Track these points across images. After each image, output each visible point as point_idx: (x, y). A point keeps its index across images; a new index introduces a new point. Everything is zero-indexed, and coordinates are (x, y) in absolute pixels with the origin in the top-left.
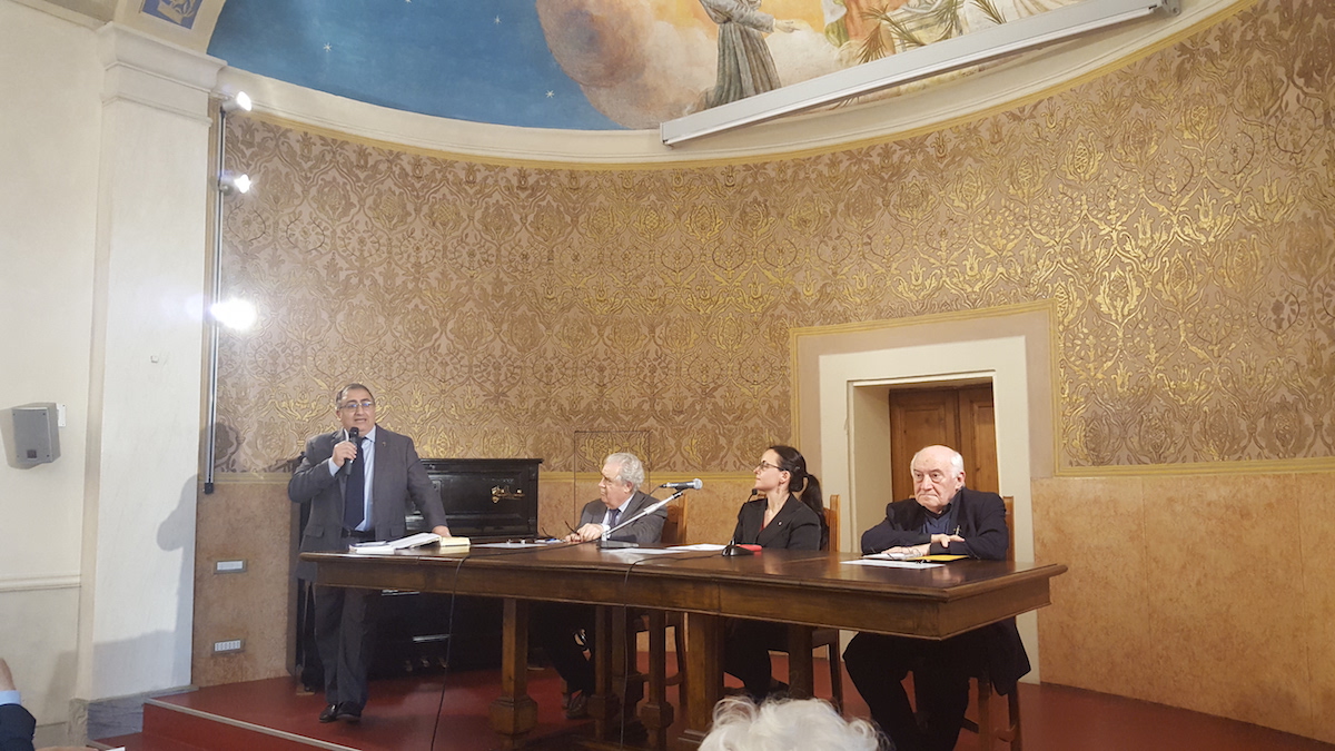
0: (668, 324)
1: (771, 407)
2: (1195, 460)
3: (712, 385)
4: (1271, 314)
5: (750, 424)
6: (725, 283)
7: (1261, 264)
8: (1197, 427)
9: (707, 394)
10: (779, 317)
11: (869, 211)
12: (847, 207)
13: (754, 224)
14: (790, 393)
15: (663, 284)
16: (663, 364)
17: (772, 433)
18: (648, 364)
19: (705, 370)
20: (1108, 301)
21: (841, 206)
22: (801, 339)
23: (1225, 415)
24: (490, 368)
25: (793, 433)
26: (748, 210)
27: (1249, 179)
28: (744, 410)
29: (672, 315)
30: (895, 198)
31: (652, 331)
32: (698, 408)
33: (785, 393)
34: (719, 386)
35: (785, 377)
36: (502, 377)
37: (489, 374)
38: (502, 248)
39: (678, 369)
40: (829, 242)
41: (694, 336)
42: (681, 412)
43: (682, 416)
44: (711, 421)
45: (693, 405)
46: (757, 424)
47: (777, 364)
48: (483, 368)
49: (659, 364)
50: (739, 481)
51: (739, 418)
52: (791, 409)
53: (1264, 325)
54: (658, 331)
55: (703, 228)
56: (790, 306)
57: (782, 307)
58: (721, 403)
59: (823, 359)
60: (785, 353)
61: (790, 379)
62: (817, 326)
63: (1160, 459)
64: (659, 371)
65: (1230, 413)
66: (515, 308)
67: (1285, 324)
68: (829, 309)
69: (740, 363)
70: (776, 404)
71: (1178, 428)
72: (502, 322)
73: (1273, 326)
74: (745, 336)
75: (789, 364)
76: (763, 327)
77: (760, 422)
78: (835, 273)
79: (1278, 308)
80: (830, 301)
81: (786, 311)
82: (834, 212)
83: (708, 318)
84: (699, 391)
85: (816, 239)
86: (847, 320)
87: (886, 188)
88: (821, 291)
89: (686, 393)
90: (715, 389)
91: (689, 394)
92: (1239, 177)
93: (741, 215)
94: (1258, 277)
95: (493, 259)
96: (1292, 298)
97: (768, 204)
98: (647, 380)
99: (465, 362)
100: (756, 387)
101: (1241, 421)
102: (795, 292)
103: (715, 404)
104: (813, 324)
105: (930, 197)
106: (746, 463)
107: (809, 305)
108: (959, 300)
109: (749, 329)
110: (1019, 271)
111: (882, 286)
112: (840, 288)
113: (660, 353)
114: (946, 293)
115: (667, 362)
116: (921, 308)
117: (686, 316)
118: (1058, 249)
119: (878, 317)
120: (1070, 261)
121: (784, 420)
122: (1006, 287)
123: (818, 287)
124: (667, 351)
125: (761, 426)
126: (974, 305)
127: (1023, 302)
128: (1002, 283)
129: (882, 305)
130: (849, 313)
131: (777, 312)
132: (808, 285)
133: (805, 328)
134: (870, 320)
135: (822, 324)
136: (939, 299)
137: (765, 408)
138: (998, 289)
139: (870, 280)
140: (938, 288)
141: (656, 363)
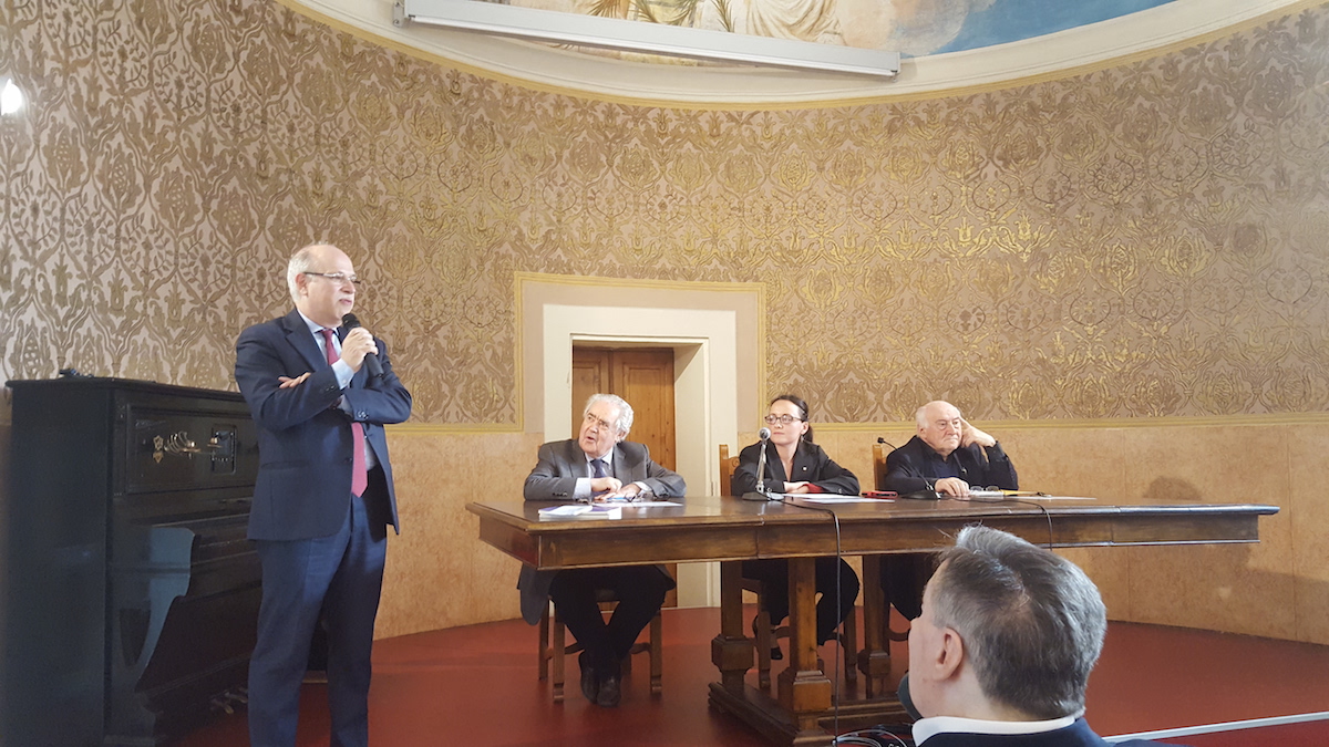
0: (389, 241)
1: (494, 354)
2: (885, 420)
3: (435, 323)
4: (958, 320)
5: (474, 371)
6: (450, 206)
7: (953, 283)
8: (887, 396)
9: (430, 332)
10: (504, 257)
11: (594, 166)
12: (572, 154)
13: (480, 147)
14: (514, 340)
15: (385, 191)
16: (383, 290)
17: (495, 381)
18: (367, 287)
19: (428, 303)
20: (812, 292)
21: (566, 153)
22: (527, 284)
23: (913, 388)
24: (198, 263)
25: (516, 383)
26: (474, 128)
27: (947, 220)
28: (467, 354)
29: (394, 230)
30: (617, 160)
31: (372, 246)
32: (420, 347)
33: (509, 340)
34: (443, 324)
35: (509, 323)
36: (211, 279)
37: (196, 269)
38: (212, 87)
39: (400, 299)
40: (555, 188)
41: (417, 261)
42: (403, 351)
43: (403, 356)
44: (433, 364)
45: (414, 344)
46: (480, 371)
47: (501, 308)
48: (190, 260)
49: (380, 288)
50: (461, 435)
51: (461, 363)
52: (515, 356)
53: (952, 326)
54: (378, 247)
55: (428, 135)
56: (513, 245)
57: (506, 246)
58: (444, 343)
59: (547, 308)
60: (510, 296)
61: (514, 325)
62: (541, 273)
63: (854, 419)
64: (379, 298)
65: (918, 387)
66: (226, 180)
67: (971, 328)
68: (554, 257)
69: (464, 302)
70: (499, 351)
71: (871, 396)
72: (211, 198)
73: (961, 329)
74: (470, 271)
75: (513, 309)
76: (488, 265)
77: (483, 369)
78: (559, 221)
79: (965, 316)
80: (555, 249)
81: (511, 251)
82: (559, 157)
83: (433, 243)
84: (422, 327)
85: (542, 181)
86: (570, 272)
87: (610, 148)
88: (547, 236)
89: (408, 328)
90: (438, 327)
91: (411, 331)
92: (937, 218)
93: (467, 131)
94: (949, 292)
95: (202, 101)
96: (979, 311)
97: (494, 127)
98: (366, 307)
99: (170, 247)
100: (480, 330)
101: (927, 392)
102: (520, 232)
103: (437, 344)
104: (537, 270)
105: (651, 169)
106: (469, 414)
107: (534, 249)
108: (677, 272)
109: (474, 264)
110: (732, 255)
111: (604, 244)
112: (565, 237)
113: (380, 275)
114: (665, 263)
115: (388, 287)
116: (641, 272)
117: (409, 236)
118: (768, 242)
119: (600, 274)
120: (778, 254)
121: (508, 369)
122: (719, 266)
123: (543, 232)
124: (389, 275)
125: (485, 373)
126: (690, 277)
127: (735, 283)
128: (715, 262)
129: (605, 262)
130: (572, 264)
131: (502, 251)
132: (533, 228)
133: (529, 273)
134: (592, 276)
135: (546, 272)
136: (657, 267)
137: (488, 354)
138: (712, 267)
139: (593, 236)
140: (658, 257)
141: (376, 287)
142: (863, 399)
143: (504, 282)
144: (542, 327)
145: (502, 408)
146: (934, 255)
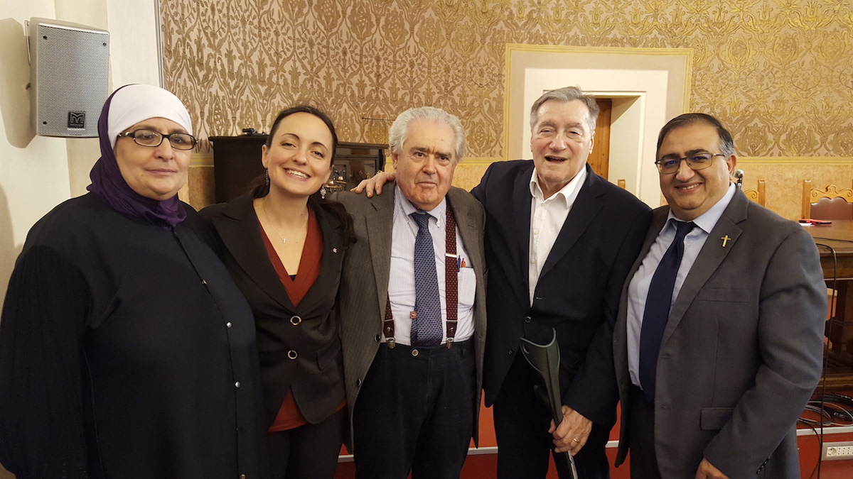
0: (423, 23)
1: (490, 106)
2: (780, 155)
3: (452, 84)
9: (448, 91)
10: (499, 32)
14: (504, 96)
17: (490, 127)
18: (409, 59)
19: (447, 70)
20: (731, 55)
22: (515, 53)
23: (805, 132)
24: (307, 45)
25: (504, 128)
28: (471, 106)
29: (426, 15)
31: (412, 28)
32: (442, 102)
33: (500, 96)
34: (457, 86)
35: (501, 83)
36: (315, 57)
37: (306, 50)
39: (430, 67)
41: (441, 38)
45: (439, 100)
46: (481, 120)
47: (496, 72)
48: (302, 43)
49: (417, 60)
50: (468, 166)
51: (469, 114)
52: (504, 109)
54: (416, 28)
56: (506, 23)
57: (501, 24)
58: (457, 99)
59: (528, 71)
60: (502, 62)
61: (504, 85)
62: (525, 44)
63: (755, 154)
64: (416, 67)
65: (809, 131)
68: (534, 31)
69: (471, 68)
70: (494, 104)
71: (770, 137)
74: (476, 44)
75: (504, 72)
76: (488, 39)
77: (483, 118)
78: (539, 3)
80: (535, 25)
81: (504, 28)
83: (452, 23)
84: (443, 88)
88: (530, 15)
90: (454, 88)
91: (437, 91)
98: (408, 74)
100: (481, 89)
101: (816, 135)
102: (511, 13)
103: (453, 100)
104: (522, 41)
107: (520, 25)
108: (625, 40)
109: (478, 39)
110: (668, 26)
111: (571, 20)
112: (543, 15)
113: (417, 50)
114: (616, 33)
115: (421, 59)
116: (599, 41)
117: (436, 18)
118: (698, 16)
119: (567, 43)
120: (706, 25)
121: (499, 118)
122: (658, 36)
123: (527, 11)
124: (422, 49)
125: (484, 121)
126: (635, 44)
127: (669, 48)
128: (655, 32)
129: (571, 34)
130: (547, 36)
131: (498, 28)
132: (520, 9)
133: (516, 44)
134: (561, 45)
135: (529, 43)
136: (610, 36)
137: (486, 107)
138: (652, 36)
139: (563, 14)
140: (612, 29)
141: (414, 59)
142: (764, 139)
143: (498, 52)
144: (524, 84)
145: (495, 145)
146: (835, 25)
